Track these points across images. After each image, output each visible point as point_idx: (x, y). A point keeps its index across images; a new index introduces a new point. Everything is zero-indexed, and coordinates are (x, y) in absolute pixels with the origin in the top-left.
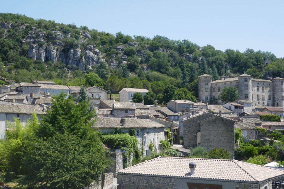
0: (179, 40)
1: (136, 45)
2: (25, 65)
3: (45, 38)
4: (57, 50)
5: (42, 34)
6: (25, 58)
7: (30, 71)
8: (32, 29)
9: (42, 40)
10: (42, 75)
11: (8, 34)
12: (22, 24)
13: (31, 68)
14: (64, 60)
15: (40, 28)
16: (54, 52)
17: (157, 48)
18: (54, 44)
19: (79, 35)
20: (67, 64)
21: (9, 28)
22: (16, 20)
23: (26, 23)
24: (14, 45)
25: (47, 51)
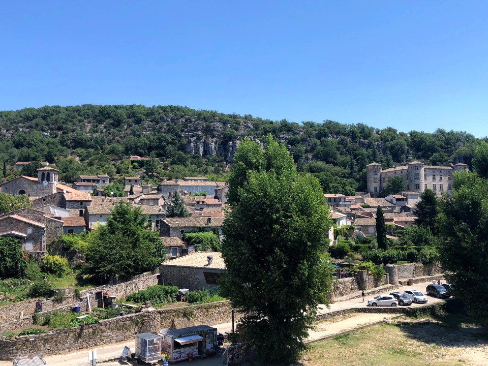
0: (353, 124)
1: (301, 133)
2: (181, 161)
3: (203, 130)
4: (216, 143)
5: (200, 127)
6: (182, 153)
7: (186, 167)
8: (191, 122)
9: (200, 133)
10: (198, 170)
11: (167, 128)
12: (182, 117)
13: (188, 163)
14: (223, 154)
15: (199, 120)
16: (213, 145)
17: (326, 135)
18: (213, 137)
19: (239, 125)
20: (226, 158)
21: (169, 121)
22: (177, 112)
23: (185, 115)
24: (173, 140)
25: (206, 145)
